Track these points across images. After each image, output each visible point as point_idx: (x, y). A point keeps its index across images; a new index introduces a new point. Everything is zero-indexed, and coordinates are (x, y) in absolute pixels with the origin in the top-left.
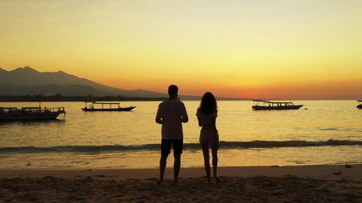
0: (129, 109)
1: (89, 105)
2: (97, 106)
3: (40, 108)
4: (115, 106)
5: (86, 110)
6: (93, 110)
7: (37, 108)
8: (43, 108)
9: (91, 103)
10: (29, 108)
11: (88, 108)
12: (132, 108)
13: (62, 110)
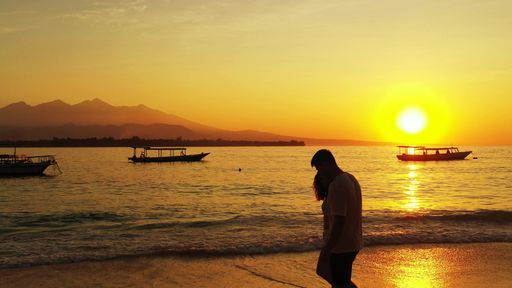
0: (198, 158)
1: (139, 152)
2: (152, 153)
4: (177, 153)
5: (135, 160)
6: (145, 160)
9: (142, 150)
11: (138, 156)
12: (203, 155)
13: (52, 159)
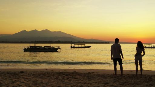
0: (89, 47)
1: (73, 45)
2: (76, 46)
3: (51, 46)
4: (83, 46)
5: (71, 47)
6: (74, 47)
7: (49, 47)
8: (52, 46)
10: (47, 47)
11: (72, 46)
12: (90, 46)
13: (59, 47)
